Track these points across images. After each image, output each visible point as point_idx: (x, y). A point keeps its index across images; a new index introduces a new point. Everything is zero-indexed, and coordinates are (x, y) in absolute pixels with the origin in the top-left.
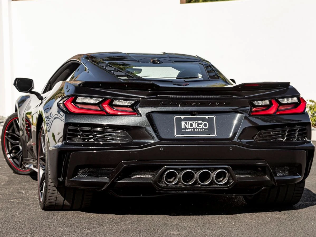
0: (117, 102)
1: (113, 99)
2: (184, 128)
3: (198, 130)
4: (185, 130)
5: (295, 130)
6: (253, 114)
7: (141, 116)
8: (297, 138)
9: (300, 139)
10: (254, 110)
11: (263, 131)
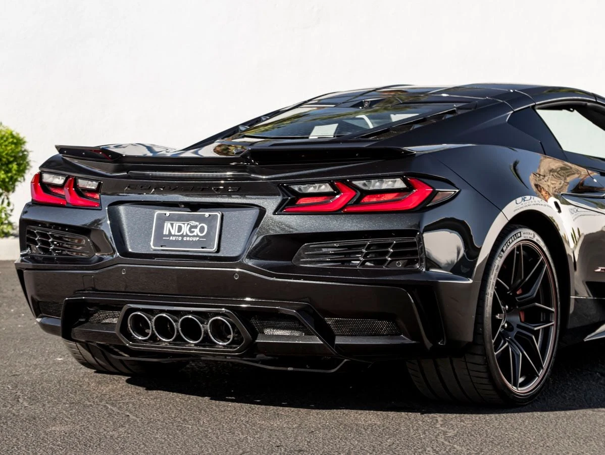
0: (81, 183)
1: (77, 177)
2: (167, 233)
3: (188, 238)
4: (168, 238)
5: (389, 245)
6: (287, 210)
7: (100, 210)
8: (391, 261)
9: (400, 265)
10: (301, 203)
11: (312, 245)
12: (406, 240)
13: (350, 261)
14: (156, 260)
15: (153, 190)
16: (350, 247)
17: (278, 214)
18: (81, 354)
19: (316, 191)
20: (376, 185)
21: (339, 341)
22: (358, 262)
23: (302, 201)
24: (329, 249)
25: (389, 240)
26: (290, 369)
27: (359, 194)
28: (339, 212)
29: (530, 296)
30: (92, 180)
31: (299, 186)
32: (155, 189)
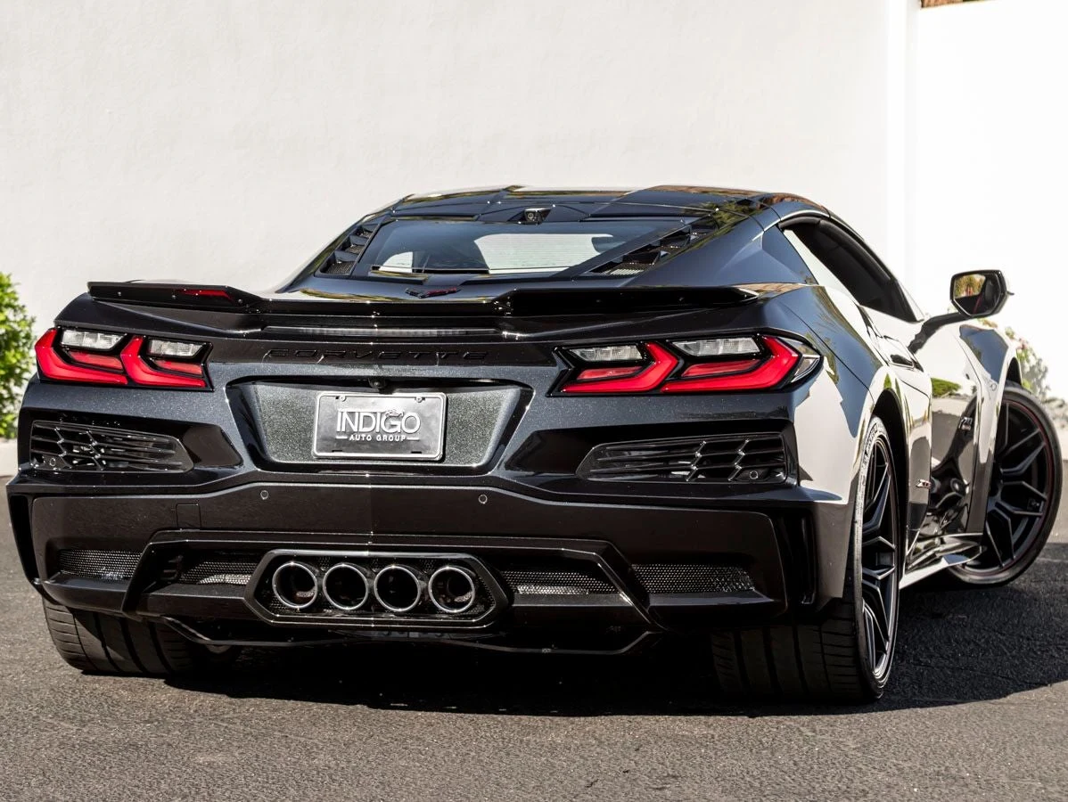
0: (158, 347)
1: (147, 336)
2: (343, 430)
3: (385, 437)
4: (346, 437)
5: (736, 445)
6: (570, 389)
7: (213, 392)
8: (742, 471)
9: (755, 475)
10: (586, 377)
11: (610, 445)
12: (765, 436)
13: (669, 472)
14: (320, 474)
15: (322, 357)
16: (670, 449)
17: (554, 397)
18: (81, 643)
19: (610, 358)
20: (706, 349)
21: (655, 601)
22: (686, 473)
23: (587, 375)
24: (644, 453)
25: (737, 437)
26: (545, 650)
27: (682, 362)
28: (654, 392)
29: (873, 526)
30: (187, 341)
31: (581, 350)
32: (325, 356)
